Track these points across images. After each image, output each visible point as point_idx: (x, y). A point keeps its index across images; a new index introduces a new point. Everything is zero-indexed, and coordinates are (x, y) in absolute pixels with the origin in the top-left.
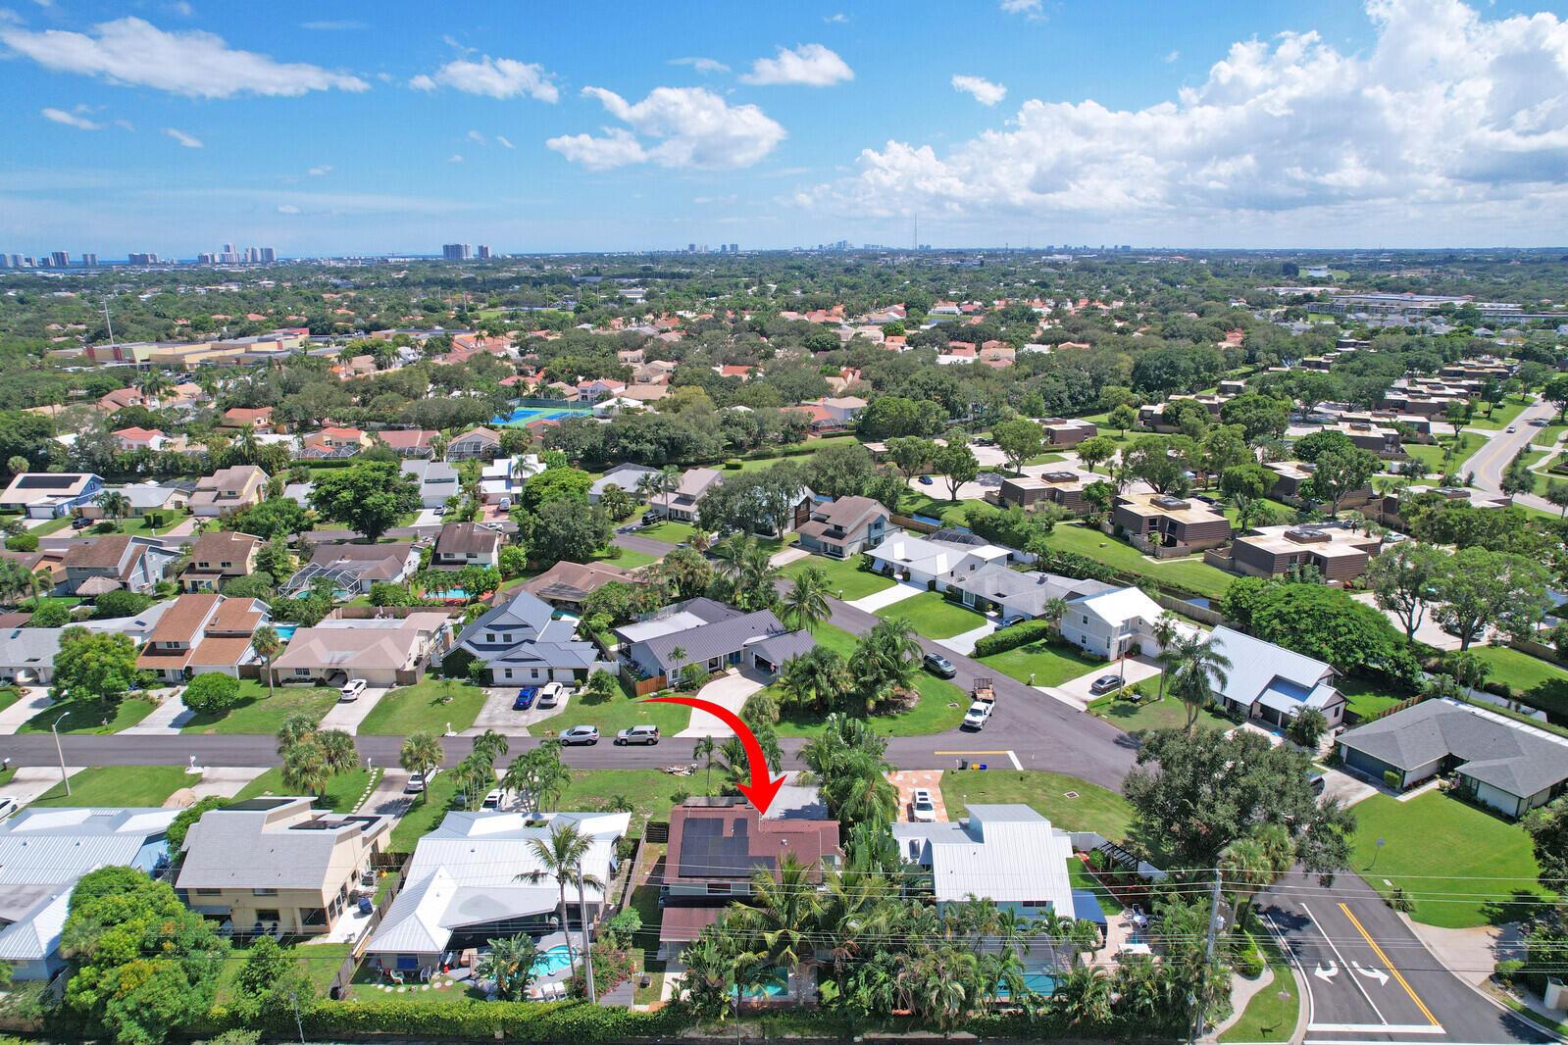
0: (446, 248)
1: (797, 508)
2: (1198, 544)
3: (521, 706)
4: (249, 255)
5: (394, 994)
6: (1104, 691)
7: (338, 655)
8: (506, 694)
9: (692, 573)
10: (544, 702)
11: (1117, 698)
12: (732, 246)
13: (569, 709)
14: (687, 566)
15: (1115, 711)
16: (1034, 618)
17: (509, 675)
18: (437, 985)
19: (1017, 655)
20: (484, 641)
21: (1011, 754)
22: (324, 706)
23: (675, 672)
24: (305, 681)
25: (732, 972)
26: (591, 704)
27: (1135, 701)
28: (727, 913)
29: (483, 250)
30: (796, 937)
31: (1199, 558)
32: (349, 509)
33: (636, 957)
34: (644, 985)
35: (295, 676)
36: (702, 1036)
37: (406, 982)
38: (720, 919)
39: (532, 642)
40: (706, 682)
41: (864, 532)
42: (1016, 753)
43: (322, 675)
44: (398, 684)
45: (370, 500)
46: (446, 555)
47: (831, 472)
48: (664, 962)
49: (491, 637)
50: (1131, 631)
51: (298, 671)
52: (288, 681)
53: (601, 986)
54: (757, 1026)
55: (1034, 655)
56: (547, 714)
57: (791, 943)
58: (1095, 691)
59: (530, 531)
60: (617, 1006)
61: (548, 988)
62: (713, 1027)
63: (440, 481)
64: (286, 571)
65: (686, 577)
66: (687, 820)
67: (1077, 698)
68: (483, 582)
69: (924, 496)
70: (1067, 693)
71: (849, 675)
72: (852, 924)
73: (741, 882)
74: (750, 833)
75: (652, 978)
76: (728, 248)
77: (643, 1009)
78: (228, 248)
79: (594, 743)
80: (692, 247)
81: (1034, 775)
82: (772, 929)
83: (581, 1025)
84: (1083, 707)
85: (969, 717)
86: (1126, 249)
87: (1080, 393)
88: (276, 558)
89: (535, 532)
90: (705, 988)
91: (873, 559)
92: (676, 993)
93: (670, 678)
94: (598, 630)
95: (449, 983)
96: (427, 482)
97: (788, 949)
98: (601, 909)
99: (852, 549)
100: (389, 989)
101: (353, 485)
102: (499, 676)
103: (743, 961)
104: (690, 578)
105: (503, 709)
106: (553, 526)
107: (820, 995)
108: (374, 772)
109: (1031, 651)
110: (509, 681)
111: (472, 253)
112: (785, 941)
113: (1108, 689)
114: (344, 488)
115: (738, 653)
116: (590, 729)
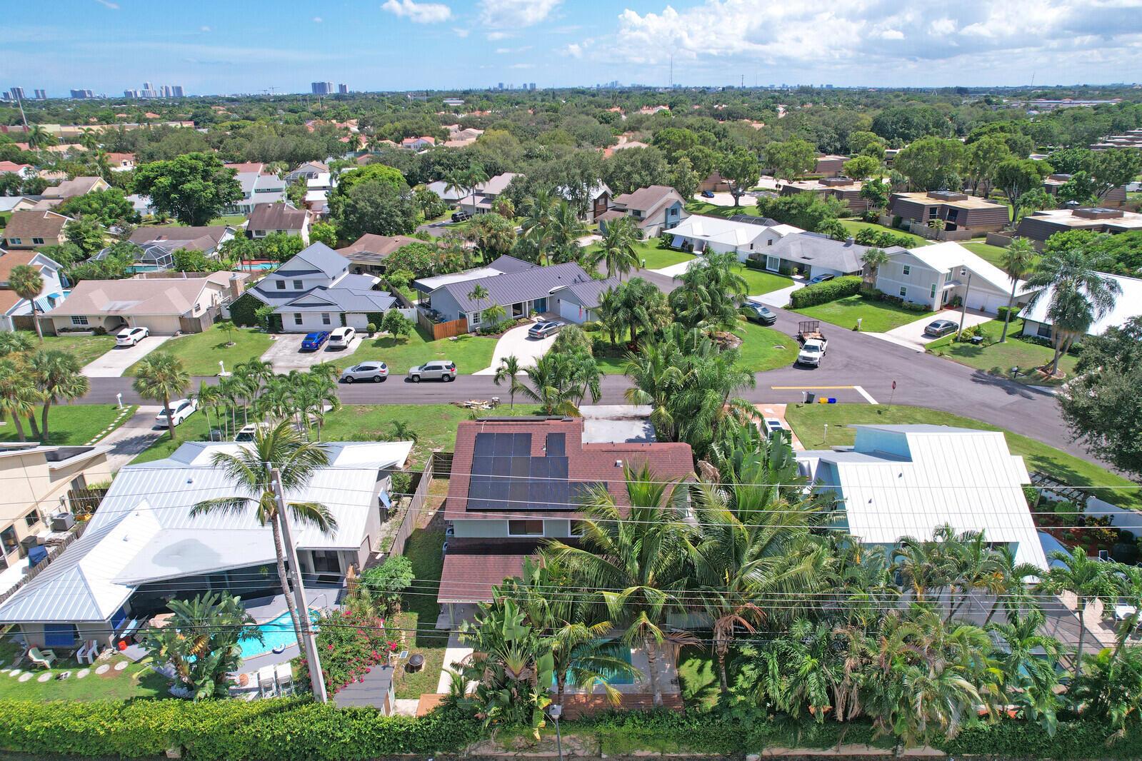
0: (314, 85)
1: (596, 201)
2: (976, 230)
3: (307, 348)
4: (164, 91)
5: (32, 683)
6: (938, 335)
7: (119, 304)
8: (294, 339)
9: (495, 236)
10: (333, 343)
11: (956, 340)
12: (531, 85)
13: (359, 352)
14: (491, 229)
15: (956, 352)
16: (845, 274)
17: (299, 322)
18: (102, 669)
19: (833, 308)
20: (274, 289)
21: (859, 389)
22: (95, 352)
23: (476, 315)
24: (84, 330)
25: (549, 658)
26: (384, 347)
27: (977, 342)
28: (541, 561)
29: (342, 88)
30: (659, 598)
31: (983, 241)
32: (167, 195)
33: (406, 623)
34: (412, 668)
35: (71, 324)
36: (500, 753)
37: (54, 664)
38: (529, 570)
39: (324, 288)
40: (510, 327)
41: (661, 217)
42: (864, 387)
43: (101, 324)
44: (183, 332)
45: (187, 186)
46: (258, 233)
47: (628, 168)
48: (446, 633)
49: (281, 284)
50: (955, 282)
51: (76, 319)
52: (64, 330)
53: (339, 674)
54: (590, 739)
55: (852, 307)
56: (335, 356)
57: (649, 610)
58: (928, 334)
59: (341, 210)
60: (360, 707)
61: (267, 673)
62: (518, 740)
63: (269, 191)
64: (99, 247)
65: (489, 240)
66: (480, 436)
67: (910, 341)
68: (286, 248)
69: (707, 204)
70: (897, 337)
71: (669, 309)
72: (754, 575)
73: (558, 517)
74: (569, 451)
75: (426, 657)
76: (528, 87)
77: (408, 708)
78: (146, 86)
79: (383, 379)
80: (501, 85)
81: (893, 409)
82: (617, 586)
83: (299, 740)
84: (922, 350)
85: (804, 353)
87: (828, 144)
88: (87, 232)
89: (345, 212)
90: (503, 683)
91: (672, 237)
92: (459, 686)
93: (471, 322)
94: (399, 284)
95: (121, 666)
96: (257, 191)
97: (644, 618)
98: (363, 559)
99: (651, 232)
100: (27, 676)
101: (171, 172)
102: (288, 322)
103: (566, 639)
104: (494, 241)
105: (288, 352)
106: (362, 204)
107: (681, 682)
108: (124, 410)
109: (848, 304)
110: (299, 327)
111: (335, 90)
112: (637, 605)
113: (943, 333)
114: (162, 175)
115: (544, 300)
116: (378, 365)
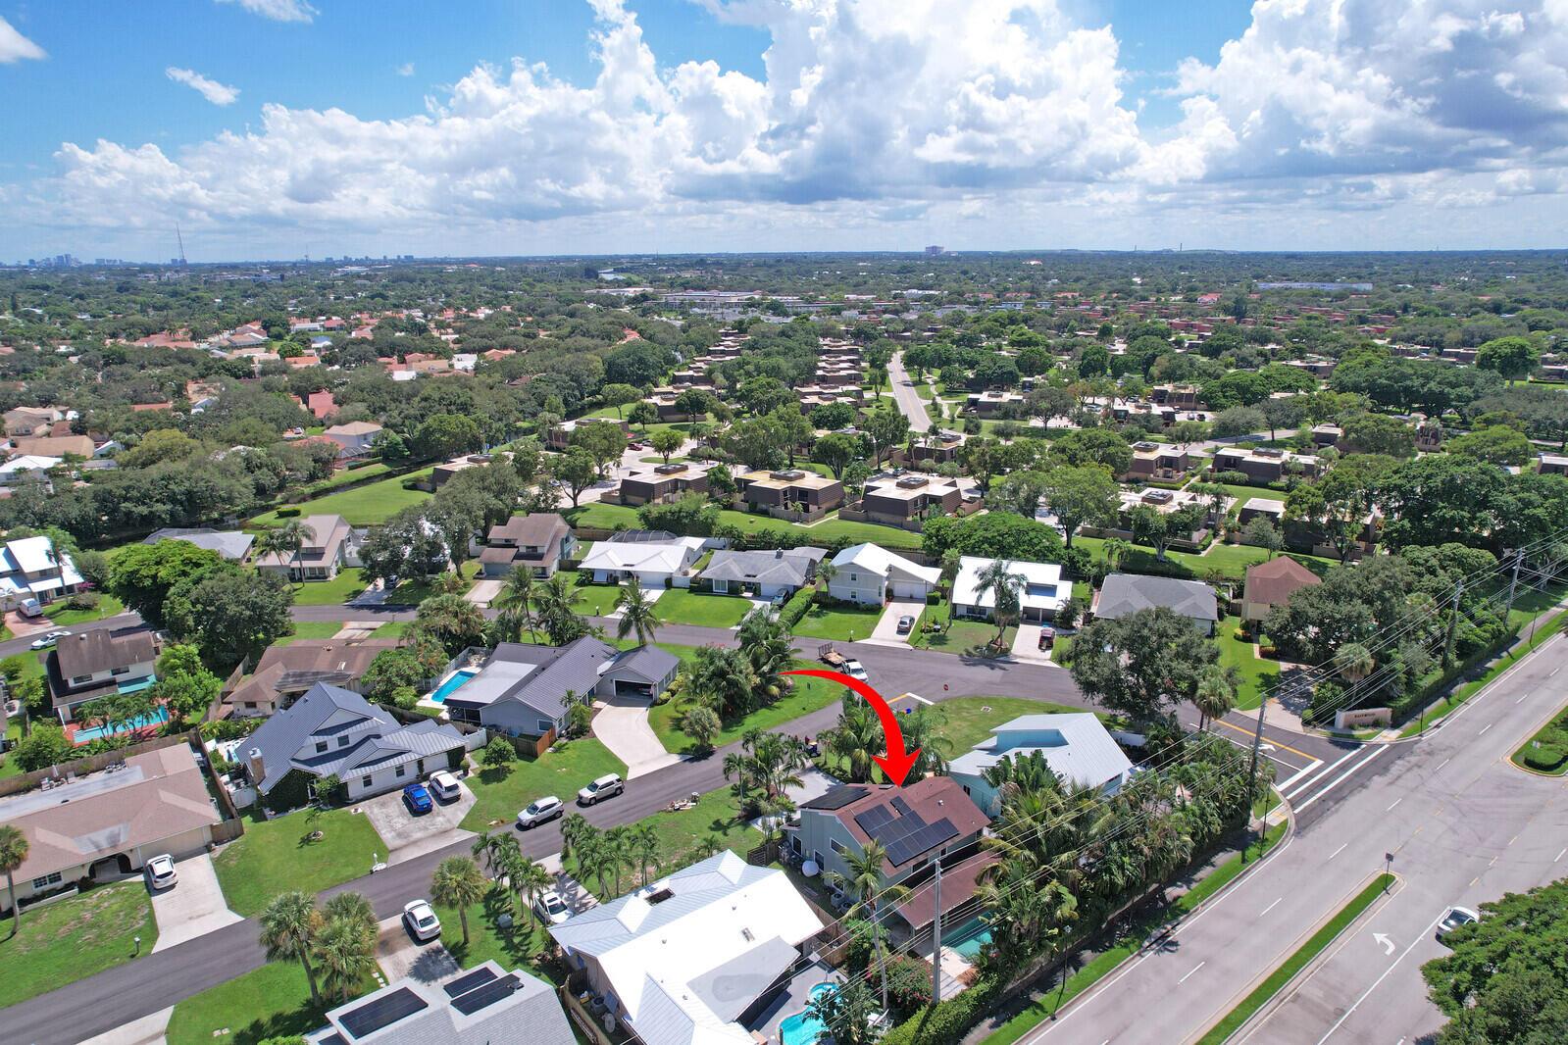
2: (829, 505)
3: (419, 810)
7: (102, 837)
8: (382, 805)
11: (923, 632)
15: (932, 642)
16: (798, 588)
17: (367, 783)
19: (812, 622)
21: (912, 695)
24: (63, 889)
26: (498, 780)
27: (937, 630)
31: (834, 516)
35: (34, 890)
39: (377, 736)
41: (558, 548)
42: (914, 693)
43: (85, 872)
44: (218, 843)
46: (77, 680)
49: (322, 746)
51: (39, 882)
52: (24, 901)
55: (822, 618)
66: (857, 818)
67: (897, 641)
70: (883, 640)
74: (912, 807)
81: (946, 705)
86: (409, 258)
91: (588, 572)
93: (557, 728)
99: (553, 568)
102: (356, 788)
105: (400, 820)
109: (817, 615)
110: (369, 790)
113: (910, 628)
116: (554, 799)
